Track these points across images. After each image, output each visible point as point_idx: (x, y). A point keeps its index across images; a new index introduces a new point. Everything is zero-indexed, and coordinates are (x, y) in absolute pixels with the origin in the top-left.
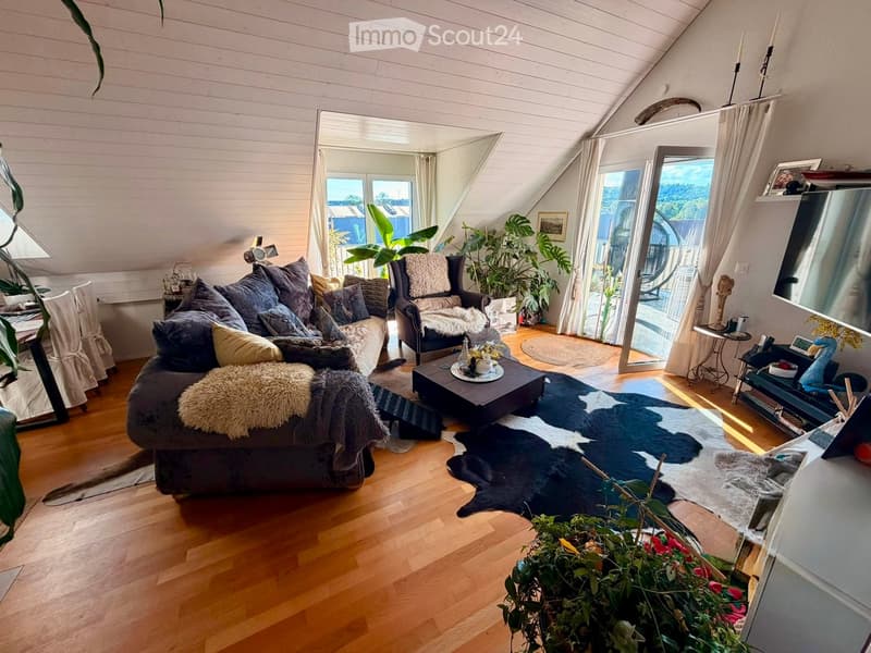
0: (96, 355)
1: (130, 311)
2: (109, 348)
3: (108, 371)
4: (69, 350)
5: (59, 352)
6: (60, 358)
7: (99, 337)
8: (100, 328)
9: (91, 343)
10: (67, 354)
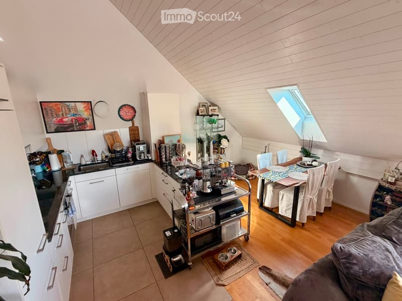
0: (323, 198)
1: (355, 180)
2: (331, 197)
3: (325, 208)
4: (310, 195)
5: (305, 195)
6: (304, 197)
7: (330, 190)
8: (333, 185)
9: (323, 192)
10: (309, 197)
